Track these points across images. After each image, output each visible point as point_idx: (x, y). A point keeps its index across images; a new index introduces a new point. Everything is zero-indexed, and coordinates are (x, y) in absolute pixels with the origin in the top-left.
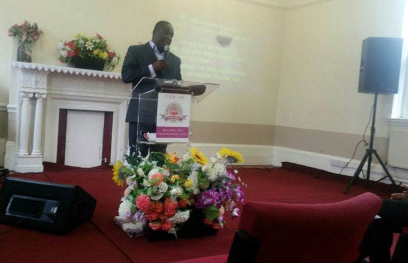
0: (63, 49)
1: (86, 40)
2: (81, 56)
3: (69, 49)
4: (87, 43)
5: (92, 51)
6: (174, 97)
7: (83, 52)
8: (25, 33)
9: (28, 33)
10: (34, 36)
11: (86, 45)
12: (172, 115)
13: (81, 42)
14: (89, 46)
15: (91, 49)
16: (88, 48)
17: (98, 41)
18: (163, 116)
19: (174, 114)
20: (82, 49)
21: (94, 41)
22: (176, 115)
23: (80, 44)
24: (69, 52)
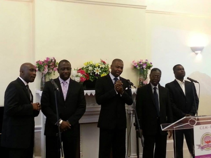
0: (77, 76)
1: (94, 67)
2: (91, 80)
3: (82, 75)
4: (95, 69)
5: (100, 75)
6: (206, 128)
7: (92, 76)
8: (46, 67)
9: (49, 67)
10: (53, 68)
11: (94, 71)
12: (207, 144)
13: (90, 68)
14: (98, 71)
15: (99, 74)
16: (96, 74)
17: (103, 66)
18: (199, 146)
19: (208, 142)
20: (91, 74)
21: (101, 67)
22: (209, 144)
23: (90, 70)
24: (81, 78)
